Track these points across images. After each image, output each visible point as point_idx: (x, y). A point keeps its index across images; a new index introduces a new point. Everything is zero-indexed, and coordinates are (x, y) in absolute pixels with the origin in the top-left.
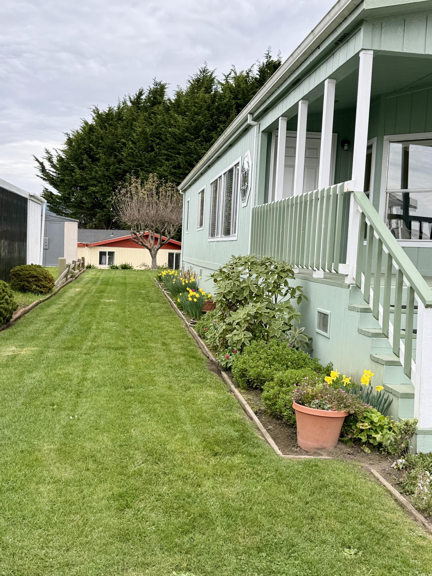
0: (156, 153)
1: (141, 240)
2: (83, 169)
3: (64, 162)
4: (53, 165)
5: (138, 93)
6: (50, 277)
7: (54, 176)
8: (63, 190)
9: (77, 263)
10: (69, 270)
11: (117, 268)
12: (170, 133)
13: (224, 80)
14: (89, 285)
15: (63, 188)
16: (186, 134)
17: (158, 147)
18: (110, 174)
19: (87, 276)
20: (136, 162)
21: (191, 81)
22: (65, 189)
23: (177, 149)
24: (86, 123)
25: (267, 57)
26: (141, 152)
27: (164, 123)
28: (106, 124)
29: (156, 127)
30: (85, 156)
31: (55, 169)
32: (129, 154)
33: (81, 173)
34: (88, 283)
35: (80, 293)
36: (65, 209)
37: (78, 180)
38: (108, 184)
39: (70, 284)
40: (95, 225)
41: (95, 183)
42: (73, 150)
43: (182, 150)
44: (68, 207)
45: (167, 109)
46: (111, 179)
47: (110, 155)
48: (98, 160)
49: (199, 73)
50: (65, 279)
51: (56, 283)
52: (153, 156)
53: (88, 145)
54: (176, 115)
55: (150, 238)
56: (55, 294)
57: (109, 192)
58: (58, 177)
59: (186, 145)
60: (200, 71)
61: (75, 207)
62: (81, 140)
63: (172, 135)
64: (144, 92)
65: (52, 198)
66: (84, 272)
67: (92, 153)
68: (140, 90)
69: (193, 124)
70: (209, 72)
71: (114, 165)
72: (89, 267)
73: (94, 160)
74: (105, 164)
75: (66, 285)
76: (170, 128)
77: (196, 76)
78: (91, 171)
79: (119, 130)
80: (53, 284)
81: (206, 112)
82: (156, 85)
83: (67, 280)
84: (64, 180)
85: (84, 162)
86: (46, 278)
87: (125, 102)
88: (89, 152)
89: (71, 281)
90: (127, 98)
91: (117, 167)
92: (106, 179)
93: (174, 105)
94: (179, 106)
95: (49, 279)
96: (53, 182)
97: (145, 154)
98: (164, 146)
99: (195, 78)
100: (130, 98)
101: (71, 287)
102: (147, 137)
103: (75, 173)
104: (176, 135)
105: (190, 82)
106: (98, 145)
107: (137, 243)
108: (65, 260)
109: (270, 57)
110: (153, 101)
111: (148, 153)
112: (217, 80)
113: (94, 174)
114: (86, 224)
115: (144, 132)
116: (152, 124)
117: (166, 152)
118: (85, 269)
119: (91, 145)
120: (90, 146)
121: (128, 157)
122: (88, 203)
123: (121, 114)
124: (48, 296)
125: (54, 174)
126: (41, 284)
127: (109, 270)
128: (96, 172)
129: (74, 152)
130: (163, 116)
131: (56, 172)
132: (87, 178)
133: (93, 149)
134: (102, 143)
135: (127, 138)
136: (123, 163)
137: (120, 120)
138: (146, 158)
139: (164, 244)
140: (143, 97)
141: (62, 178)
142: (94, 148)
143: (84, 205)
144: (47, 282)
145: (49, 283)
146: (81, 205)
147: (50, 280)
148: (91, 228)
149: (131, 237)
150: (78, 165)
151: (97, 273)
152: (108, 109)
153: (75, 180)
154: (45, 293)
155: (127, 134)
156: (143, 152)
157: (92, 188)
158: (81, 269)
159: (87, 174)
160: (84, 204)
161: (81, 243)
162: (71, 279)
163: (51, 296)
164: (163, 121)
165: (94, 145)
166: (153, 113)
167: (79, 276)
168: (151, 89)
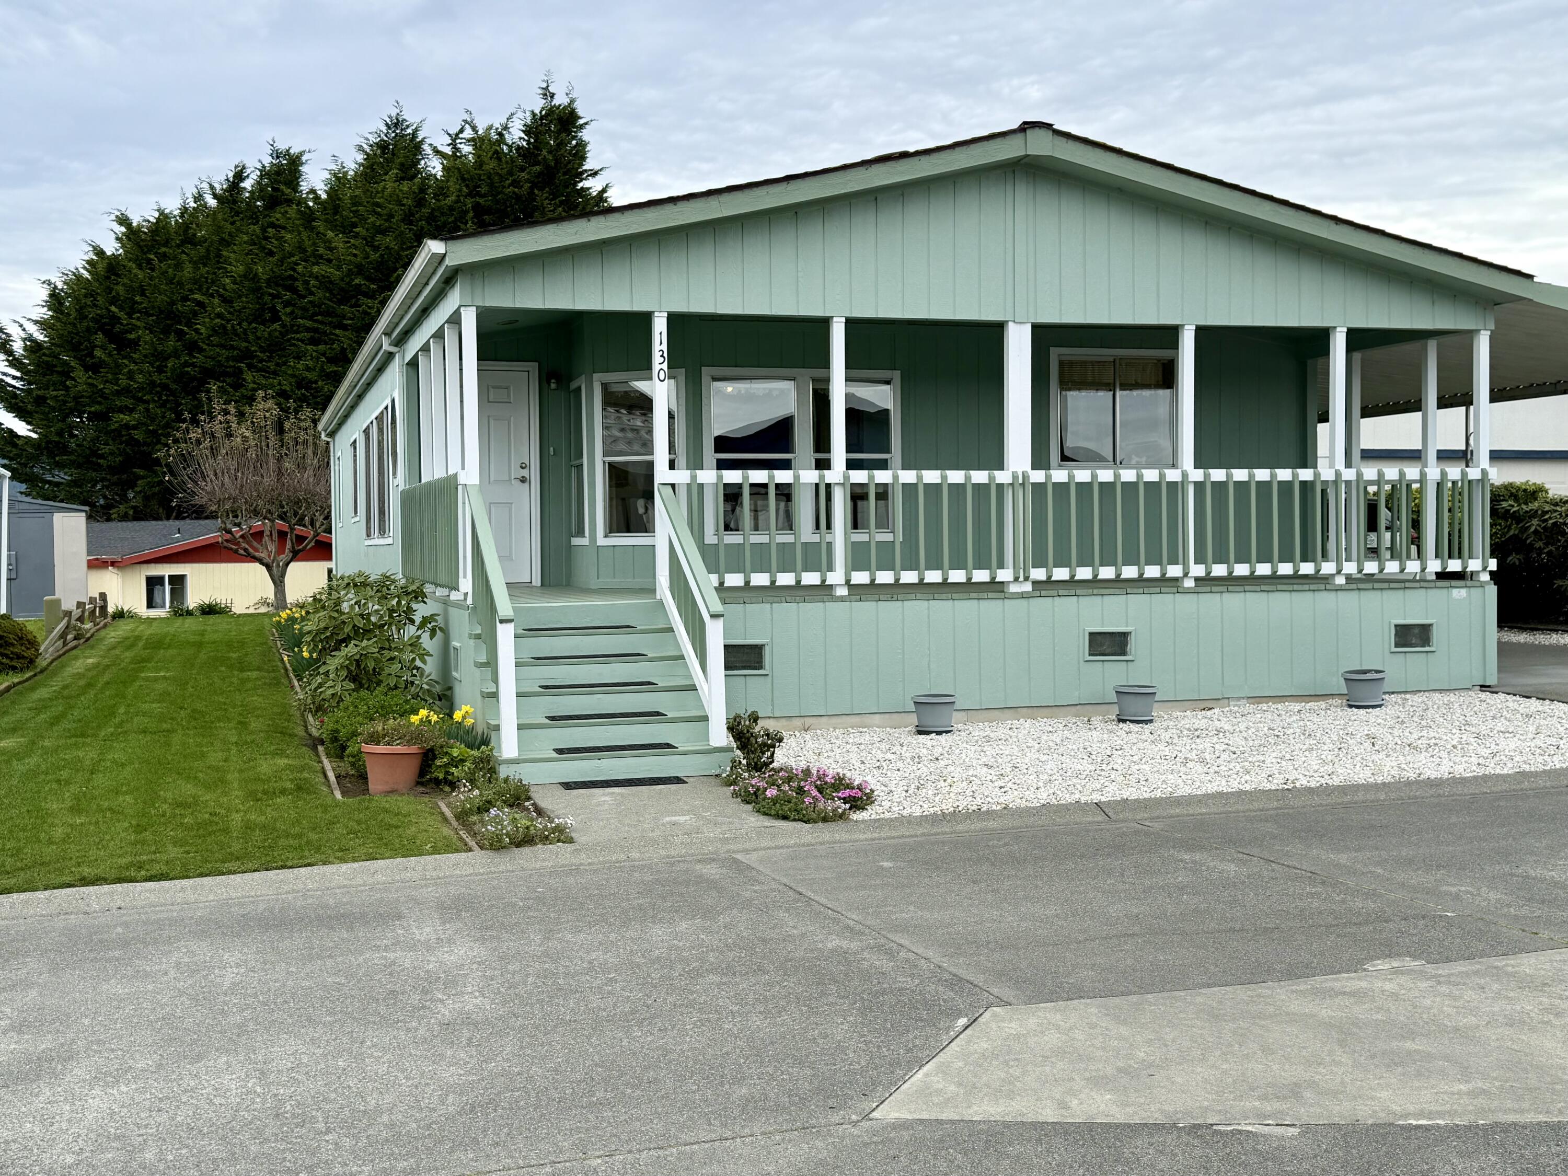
0: (283, 326)
1: (244, 545)
2: (94, 368)
3: (44, 354)
4: (15, 359)
5: (231, 175)
6: (30, 637)
7: (18, 389)
8: (44, 423)
9: (87, 607)
10: (69, 622)
11: (189, 613)
12: (317, 278)
13: (449, 145)
14: (117, 652)
15: (42, 420)
16: (357, 281)
17: (288, 310)
18: (168, 378)
19: (113, 634)
20: (232, 348)
21: (368, 149)
22: (48, 420)
23: (337, 316)
24: (100, 252)
25: (545, 95)
26: (245, 324)
27: (302, 250)
28: (152, 256)
29: (282, 261)
30: (100, 338)
31: (18, 370)
32: (213, 330)
33: (90, 381)
34: (114, 648)
35: (97, 665)
36: (50, 470)
37: (82, 397)
38: (163, 405)
39: (74, 652)
40: (134, 508)
41: (129, 402)
42: (65, 323)
43: (350, 319)
44: (60, 466)
45: (308, 217)
46: (173, 393)
47: (166, 332)
48: (135, 344)
49: (384, 129)
50: (60, 643)
51: (42, 649)
52: (277, 334)
53: (107, 308)
54: (330, 234)
55: (266, 539)
56: (42, 672)
57: (167, 426)
58: (29, 392)
59: (360, 306)
60: (387, 124)
61: (79, 466)
62: (85, 296)
63: (321, 282)
64: (249, 171)
65: (15, 445)
66: (105, 626)
67: (117, 328)
68: (236, 167)
69: (374, 256)
70: (408, 127)
71: (178, 358)
72: (120, 615)
73: (123, 343)
74: (153, 355)
75: (64, 654)
76: (317, 264)
77: (376, 136)
78: (117, 374)
79: (187, 271)
80: (37, 650)
81: (403, 227)
82: (278, 157)
83: (65, 644)
84: (47, 398)
85: (98, 353)
86: (21, 638)
87: (201, 196)
88: (108, 325)
89: (75, 647)
90: (205, 186)
91: (186, 361)
92: (157, 392)
93: (325, 209)
94: (336, 210)
95: (28, 640)
96: (16, 404)
97: (255, 328)
98: (305, 309)
99: (373, 139)
100: (212, 187)
101: (76, 658)
102: (260, 288)
103: (75, 381)
104: (331, 282)
105: (363, 151)
106: (132, 308)
107: (236, 551)
108: (58, 602)
109: (552, 96)
110: (271, 196)
111: (264, 325)
112: (431, 145)
113: (123, 382)
114: (108, 507)
115: (250, 276)
116: (271, 253)
117: (309, 323)
118: (109, 619)
119: (113, 308)
120: (110, 311)
121: (212, 336)
122: (111, 454)
123: (191, 228)
124: (27, 675)
125: (18, 384)
126: (12, 653)
127: (168, 618)
128: (130, 376)
129: (70, 328)
130: (300, 234)
131: (21, 379)
132: (107, 391)
133: (120, 318)
134: (142, 303)
135: (208, 289)
136: (201, 350)
137: (190, 243)
138: (259, 338)
139: (300, 551)
140: (247, 184)
141: (39, 393)
142: (122, 315)
143: (101, 461)
144: (23, 648)
145: (28, 649)
146: (94, 459)
147: (30, 643)
148: (124, 518)
149: (220, 539)
150: (80, 359)
151: (138, 627)
152: (157, 215)
153: (75, 398)
154: (22, 670)
155: (206, 278)
156: (250, 324)
157: (122, 416)
158: (98, 620)
159: (107, 381)
160: (102, 456)
161: (97, 559)
162: (75, 643)
163: (35, 675)
164: (300, 247)
165: (121, 308)
166: (272, 225)
167: (92, 635)
168: (264, 167)
